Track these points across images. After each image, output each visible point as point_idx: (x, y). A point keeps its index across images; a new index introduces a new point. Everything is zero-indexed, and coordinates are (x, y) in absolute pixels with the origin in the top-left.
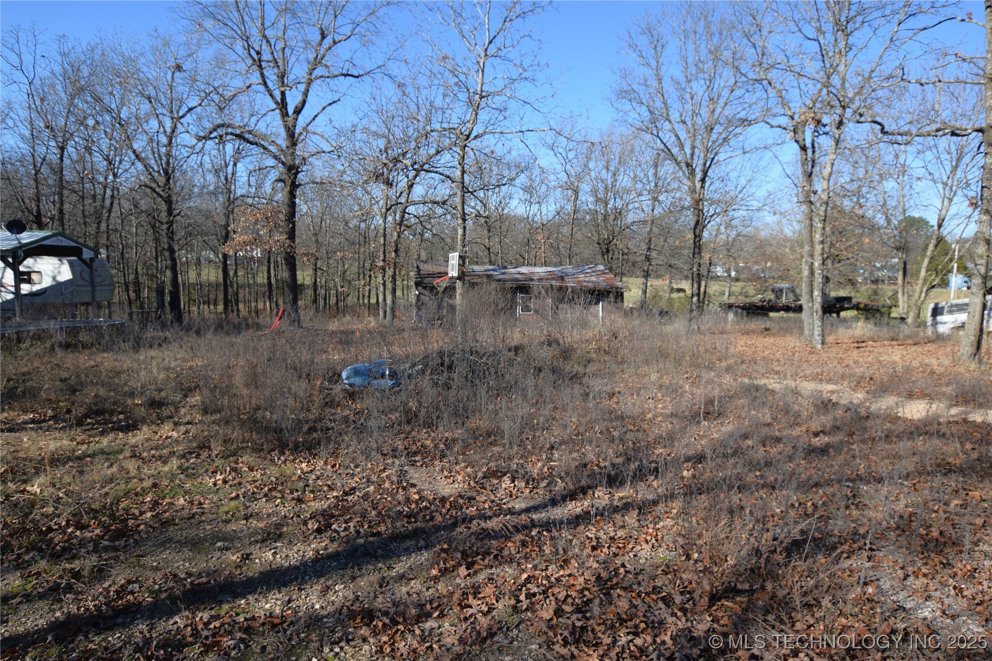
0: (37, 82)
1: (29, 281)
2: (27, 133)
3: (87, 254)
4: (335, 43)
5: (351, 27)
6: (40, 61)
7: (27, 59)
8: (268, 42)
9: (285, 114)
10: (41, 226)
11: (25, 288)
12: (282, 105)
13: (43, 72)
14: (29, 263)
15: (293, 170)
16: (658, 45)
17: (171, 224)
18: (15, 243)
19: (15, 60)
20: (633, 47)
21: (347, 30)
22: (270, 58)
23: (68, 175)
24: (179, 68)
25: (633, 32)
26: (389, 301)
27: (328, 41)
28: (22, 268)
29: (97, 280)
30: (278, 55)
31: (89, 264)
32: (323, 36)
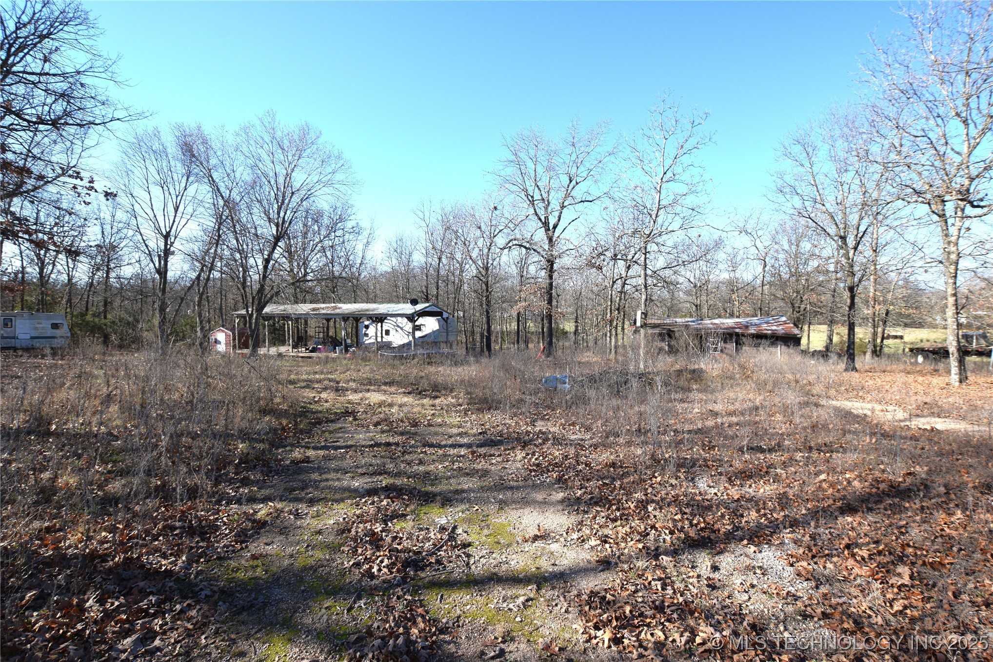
0: (430, 225)
1: (420, 329)
2: (424, 252)
3: (445, 315)
4: (577, 183)
5: (586, 172)
6: (433, 214)
7: (427, 214)
8: (539, 189)
9: (547, 230)
10: (427, 300)
11: (418, 334)
12: (546, 224)
13: (433, 220)
14: (420, 321)
15: (551, 263)
16: (809, 150)
17: (487, 297)
18: (413, 311)
19: (421, 215)
20: (787, 155)
21: (584, 174)
22: (540, 198)
23: (442, 272)
24: (495, 208)
25: (787, 145)
26: (613, 344)
27: (574, 182)
28: (417, 323)
29: (450, 329)
30: (545, 196)
31: (446, 320)
32: (571, 181)
